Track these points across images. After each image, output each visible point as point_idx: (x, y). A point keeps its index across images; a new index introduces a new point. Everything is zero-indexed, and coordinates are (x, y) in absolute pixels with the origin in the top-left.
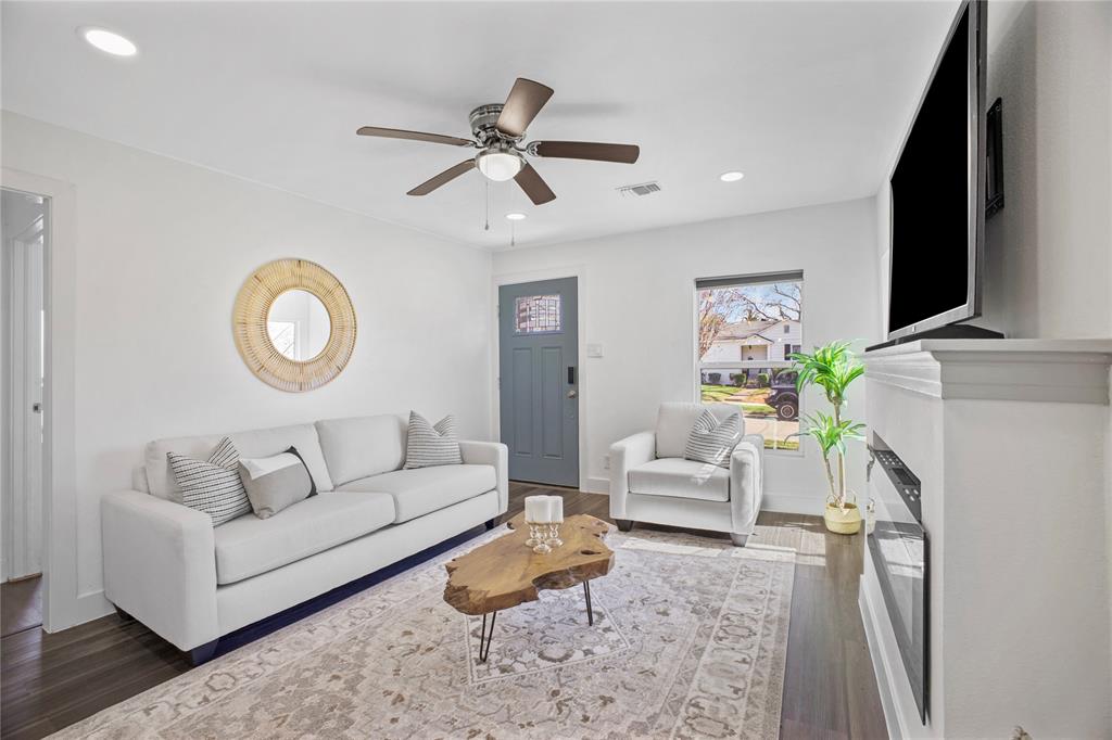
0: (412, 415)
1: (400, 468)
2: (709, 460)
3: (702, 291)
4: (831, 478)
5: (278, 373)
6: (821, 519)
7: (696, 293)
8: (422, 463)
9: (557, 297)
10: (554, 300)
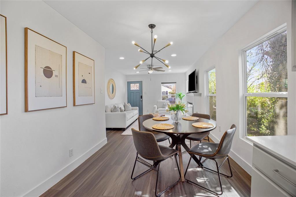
0: (125, 103)
8: (128, 110)
9: (139, 84)
10: (138, 84)
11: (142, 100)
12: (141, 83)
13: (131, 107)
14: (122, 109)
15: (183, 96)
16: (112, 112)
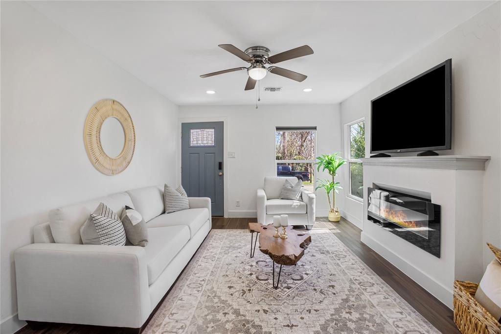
0: (166, 186)
1: (164, 212)
2: (293, 198)
3: (278, 132)
4: (330, 202)
5: (104, 165)
6: (327, 218)
7: (276, 132)
8: (174, 209)
9: (213, 130)
10: (211, 131)
11: (221, 174)
12: (218, 127)
13: (186, 199)
14: (134, 223)
15: (339, 165)
16: (81, 243)
